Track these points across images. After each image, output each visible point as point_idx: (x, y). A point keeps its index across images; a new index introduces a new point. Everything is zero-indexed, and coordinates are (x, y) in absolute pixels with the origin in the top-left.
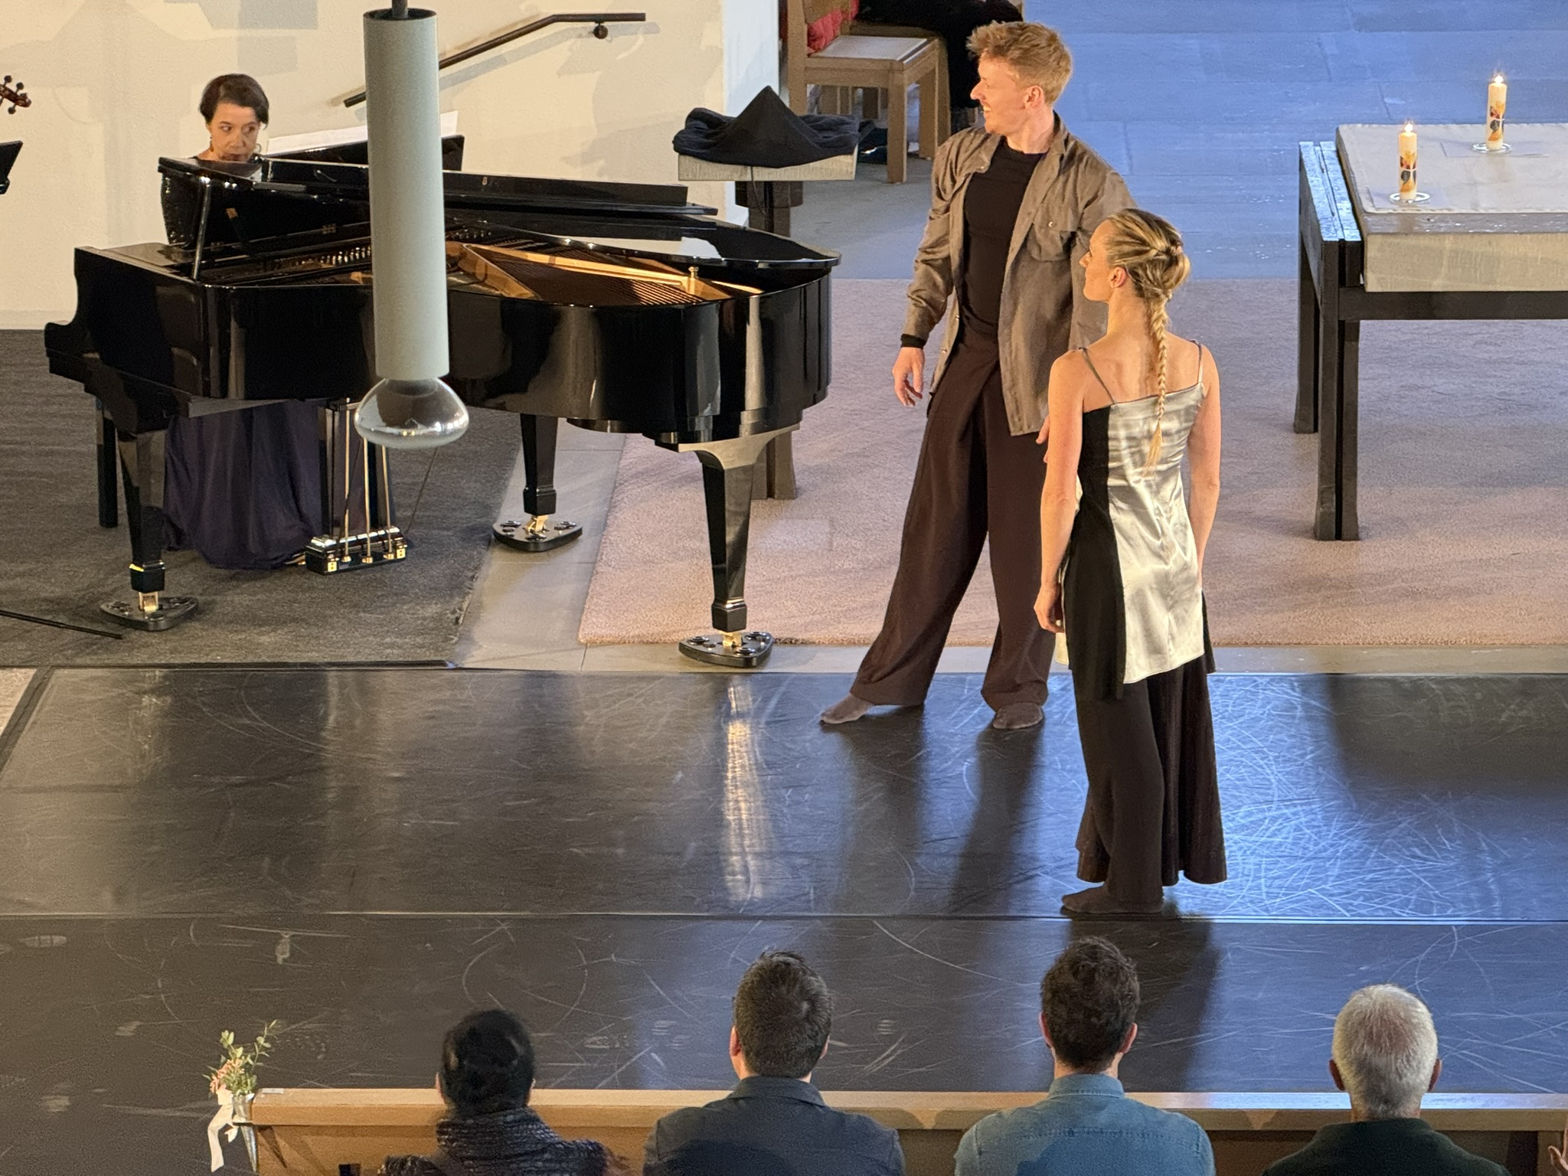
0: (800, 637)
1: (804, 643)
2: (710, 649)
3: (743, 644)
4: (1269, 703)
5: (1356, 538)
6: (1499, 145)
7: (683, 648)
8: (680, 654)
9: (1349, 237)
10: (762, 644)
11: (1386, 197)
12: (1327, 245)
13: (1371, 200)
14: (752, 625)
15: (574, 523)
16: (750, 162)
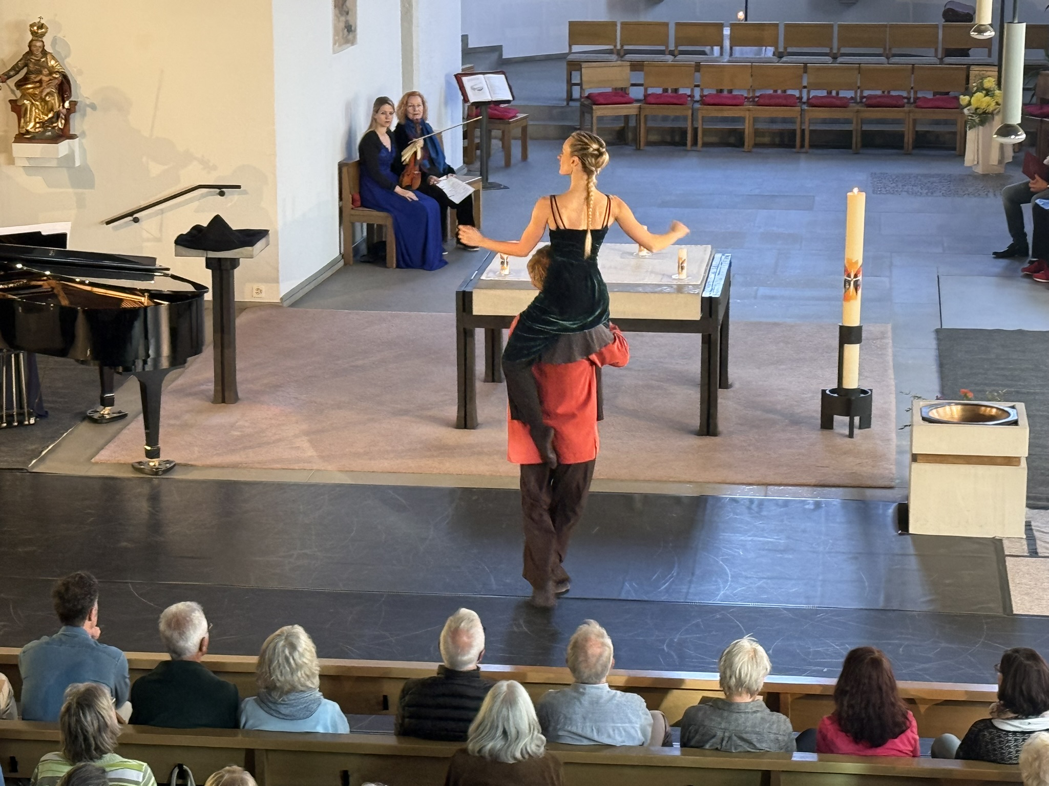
0: (190, 463)
1: (192, 466)
2: (142, 467)
3: (159, 465)
5: (473, 428)
7: (133, 466)
8: (132, 469)
9: (468, 289)
10: (168, 465)
11: (495, 272)
12: (458, 293)
13: (488, 274)
14: (163, 456)
15: (125, 411)
16: (206, 249)
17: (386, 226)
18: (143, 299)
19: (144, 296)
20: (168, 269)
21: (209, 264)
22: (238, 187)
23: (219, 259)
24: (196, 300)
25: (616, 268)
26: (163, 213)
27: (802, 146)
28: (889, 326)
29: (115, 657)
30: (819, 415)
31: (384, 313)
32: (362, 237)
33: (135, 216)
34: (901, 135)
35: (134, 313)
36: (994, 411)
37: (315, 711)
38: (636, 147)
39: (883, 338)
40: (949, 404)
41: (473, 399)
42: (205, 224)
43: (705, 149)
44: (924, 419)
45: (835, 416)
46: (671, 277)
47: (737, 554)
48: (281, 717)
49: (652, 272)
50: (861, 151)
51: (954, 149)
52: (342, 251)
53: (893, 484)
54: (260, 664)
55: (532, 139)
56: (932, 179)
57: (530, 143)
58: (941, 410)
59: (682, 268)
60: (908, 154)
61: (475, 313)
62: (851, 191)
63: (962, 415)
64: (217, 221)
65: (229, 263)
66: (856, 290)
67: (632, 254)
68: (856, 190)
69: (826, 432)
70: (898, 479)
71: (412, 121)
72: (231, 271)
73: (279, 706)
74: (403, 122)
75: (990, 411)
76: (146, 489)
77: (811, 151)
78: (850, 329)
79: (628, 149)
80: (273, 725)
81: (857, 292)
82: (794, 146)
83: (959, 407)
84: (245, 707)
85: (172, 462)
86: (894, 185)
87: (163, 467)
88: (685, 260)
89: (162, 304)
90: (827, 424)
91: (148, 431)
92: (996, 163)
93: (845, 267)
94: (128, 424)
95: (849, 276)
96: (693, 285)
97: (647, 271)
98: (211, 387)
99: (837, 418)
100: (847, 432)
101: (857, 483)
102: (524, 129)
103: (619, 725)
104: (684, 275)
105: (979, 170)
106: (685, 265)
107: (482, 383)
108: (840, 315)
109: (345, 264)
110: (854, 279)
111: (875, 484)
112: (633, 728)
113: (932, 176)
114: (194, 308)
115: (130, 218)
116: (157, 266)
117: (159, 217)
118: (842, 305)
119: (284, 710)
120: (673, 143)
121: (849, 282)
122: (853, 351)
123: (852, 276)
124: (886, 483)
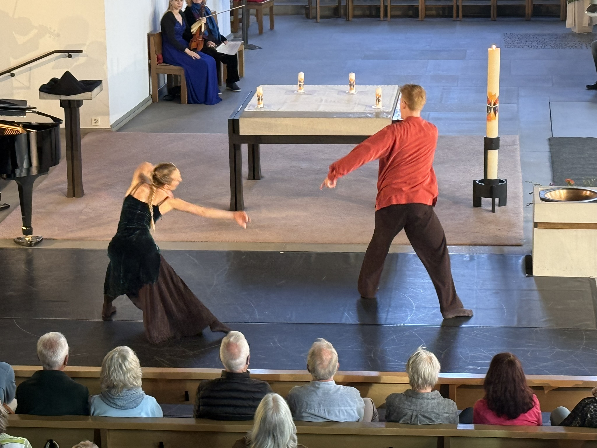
0: (52, 238)
1: (54, 239)
2: (21, 241)
3: (32, 239)
6: (302, 91)
7: (14, 240)
8: (14, 243)
9: (236, 118)
10: (38, 239)
11: (254, 106)
12: (229, 120)
13: (249, 107)
14: (35, 234)
15: (8, 203)
16: (60, 94)
17: (180, 76)
18: (18, 129)
19: (20, 127)
20: (35, 108)
21: (63, 104)
22: (81, 51)
23: (69, 101)
24: (55, 129)
25: (334, 102)
26: (30, 70)
27: (458, 16)
28: (518, 137)
29: (6, 369)
30: (471, 197)
31: (179, 134)
32: (165, 83)
33: (12, 72)
34: (524, 7)
35: (13, 138)
36: (588, 193)
37: (140, 403)
38: (347, 19)
39: (514, 145)
40: (558, 189)
41: (241, 192)
42: (59, 77)
43: (392, 19)
44: (542, 199)
45: (483, 199)
46: (371, 107)
47: (418, 292)
48: (117, 407)
49: (359, 104)
50: (497, 19)
51: (559, 16)
52: (151, 93)
53: (522, 243)
54: (102, 372)
55: (277, 15)
56: (544, 37)
57: (275, 17)
58: (552, 193)
59: (379, 101)
60: (529, 20)
61: (241, 134)
62: (490, 47)
63: (567, 197)
64: (67, 75)
65: (76, 103)
66: (495, 113)
67: (345, 92)
68: (494, 47)
69: (477, 209)
70: (524, 239)
71: (196, 4)
72: (77, 109)
73: (116, 400)
74: (190, 5)
75: (586, 193)
76: (23, 256)
77: (463, 19)
78: (491, 139)
79: (341, 21)
80: (113, 413)
81: (495, 116)
82: (452, 16)
83: (565, 191)
84: (93, 401)
85: (40, 237)
86: (519, 41)
87: (35, 241)
88: (380, 95)
89: (31, 132)
90: (477, 203)
91: (24, 217)
92: (587, 26)
93: (488, 97)
94: (11, 212)
95: (490, 104)
96: (386, 112)
97: (356, 104)
98: (65, 186)
99: (484, 199)
100: (490, 208)
101: (498, 243)
102: (271, 9)
103: (343, 408)
104: (380, 106)
105: (576, 30)
106: (380, 99)
107: (247, 180)
108: (485, 130)
109: (153, 102)
110: (494, 106)
111: (510, 243)
112: (352, 410)
113: (545, 35)
114: (53, 133)
115: (9, 74)
116: (28, 107)
117: (29, 72)
118: (486, 124)
119: (119, 403)
120: (371, 16)
121: (490, 108)
122: (493, 155)
123: (492, 104)
124: (518, 242)
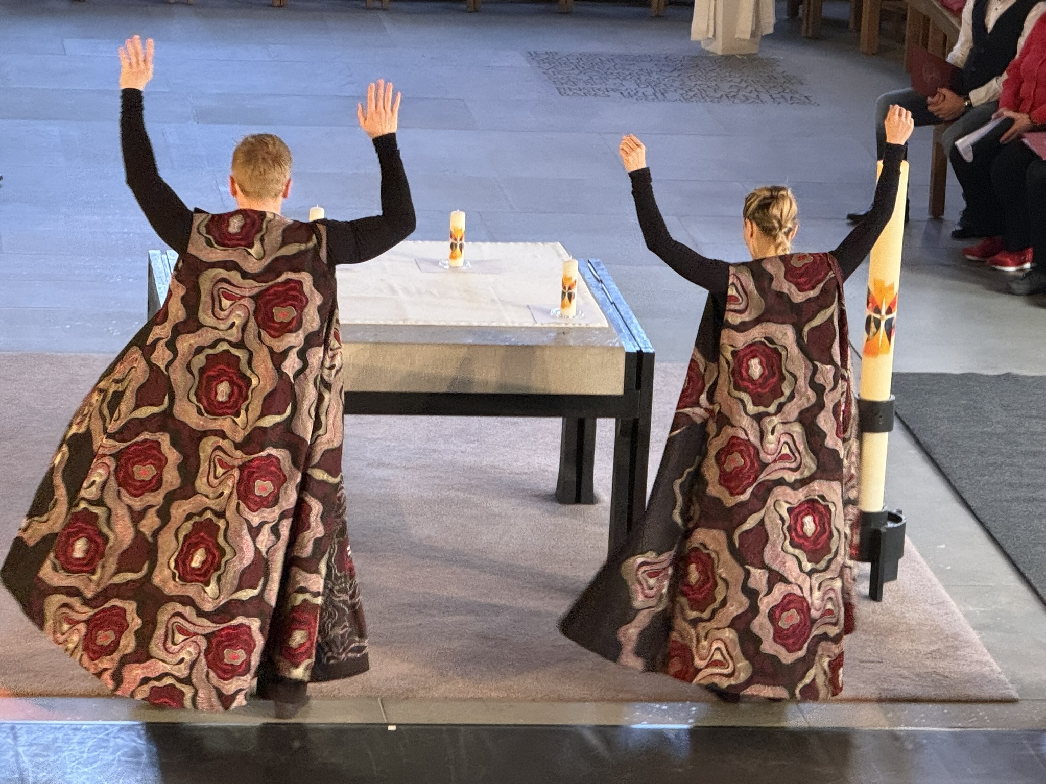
4: (119, 750)
49: (503, 302)
53: (1013, 694)
56: (643, 66)
66: (889, 336)
67: (436, 263)
70: (1013, 683)
77: (394, 6)
78: (874, 404)
81: (889, 340)
86: (585, 77)
92: (748, 36)
93: (871, 291)
95: (878, 310)
97: (494, 301)
105: (717, 48)
110: (886, 317)
113: (639, 58)
121: (877, 323)
122: (877, 446)
124: (1002, 693)
